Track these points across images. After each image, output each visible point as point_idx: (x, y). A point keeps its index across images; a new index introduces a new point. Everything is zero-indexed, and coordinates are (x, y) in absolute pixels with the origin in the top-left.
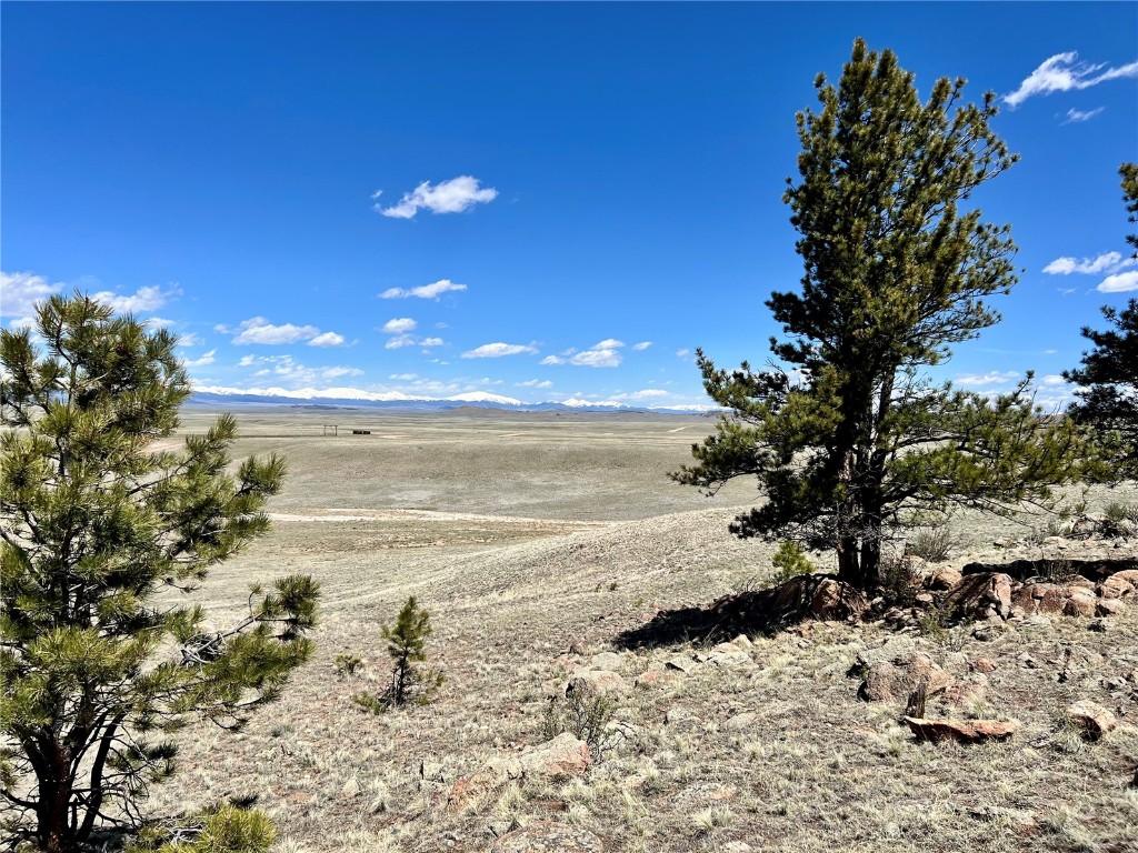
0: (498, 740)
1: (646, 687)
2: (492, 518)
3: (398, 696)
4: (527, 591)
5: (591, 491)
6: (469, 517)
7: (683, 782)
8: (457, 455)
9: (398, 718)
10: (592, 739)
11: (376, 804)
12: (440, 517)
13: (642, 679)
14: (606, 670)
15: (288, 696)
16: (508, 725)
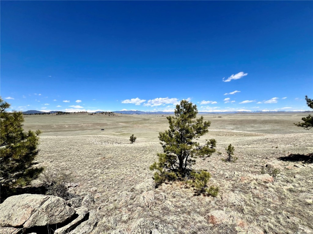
0: (250, 172)
1: (288, 169)
2: (246, 132)
3: (229, 160)
4: (255, 146)
6: (241, 132)
8: (238, 121)
9: (229, 164)
10: (273, 176)
11: (226, 177)
12: (235, 131)
13: (287, 167)
14: (276, 164)
16: (252, 169)
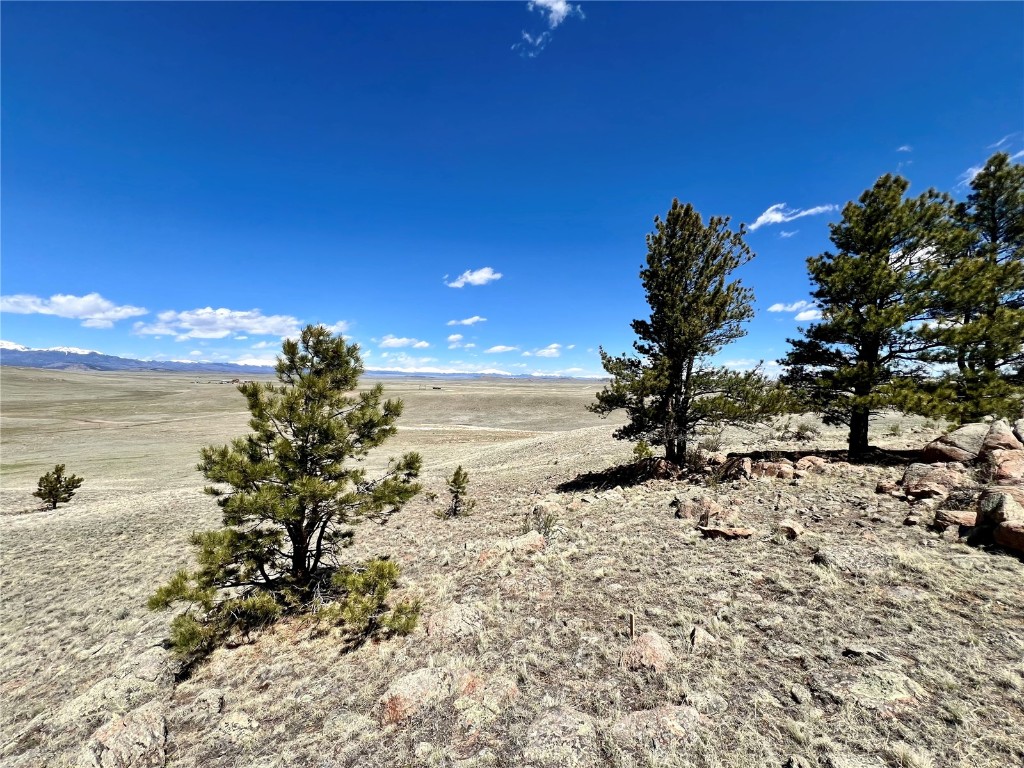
0: (501, 534)
1: (571, 510)
2: (498, 430)
3: (454, 512)
4: (515, 464)
5: (545, 417)
6: (487, 429)
7: (589, 555)
8: (481, 399)
9: (454, 522)
10: (546, 534)
11: (444, 562)
12: (473, 428)
13: (569, 506)
14: (553, 502)
15: (404, 510)
16: (505, 526)
